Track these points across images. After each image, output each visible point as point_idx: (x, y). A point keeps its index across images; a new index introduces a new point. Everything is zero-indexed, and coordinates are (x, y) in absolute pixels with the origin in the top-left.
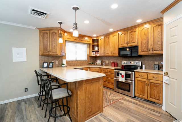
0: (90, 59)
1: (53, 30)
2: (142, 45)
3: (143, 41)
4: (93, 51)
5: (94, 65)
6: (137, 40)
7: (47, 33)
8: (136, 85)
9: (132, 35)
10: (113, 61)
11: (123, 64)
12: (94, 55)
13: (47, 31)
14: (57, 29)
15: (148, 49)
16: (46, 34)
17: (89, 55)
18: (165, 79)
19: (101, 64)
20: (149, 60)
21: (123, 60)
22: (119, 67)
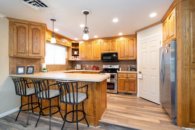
0: (68, 64)
1: (34, 25)
2: (120, 52)
3: (121, 49)
4: (72, 55)
5: (74, 69)
6: (117, 48)
7: (25, 28)
8: (119, 84)
9: (113, 43)
10: (94, 65)
11: (104, 68)
12: (74, 60)
13: (25, 26)
14: (41, 25)
15: (125, 56)
16: (22, 29)
17: (68, 59)
18: (139, 76)
19: (80, 68)
20: (124, 64)
21: (103, 64)
22: (100, 70)
